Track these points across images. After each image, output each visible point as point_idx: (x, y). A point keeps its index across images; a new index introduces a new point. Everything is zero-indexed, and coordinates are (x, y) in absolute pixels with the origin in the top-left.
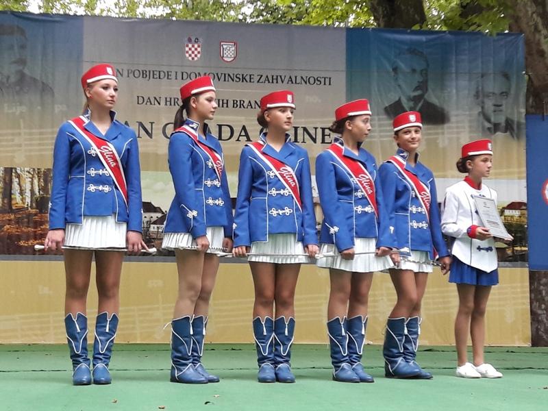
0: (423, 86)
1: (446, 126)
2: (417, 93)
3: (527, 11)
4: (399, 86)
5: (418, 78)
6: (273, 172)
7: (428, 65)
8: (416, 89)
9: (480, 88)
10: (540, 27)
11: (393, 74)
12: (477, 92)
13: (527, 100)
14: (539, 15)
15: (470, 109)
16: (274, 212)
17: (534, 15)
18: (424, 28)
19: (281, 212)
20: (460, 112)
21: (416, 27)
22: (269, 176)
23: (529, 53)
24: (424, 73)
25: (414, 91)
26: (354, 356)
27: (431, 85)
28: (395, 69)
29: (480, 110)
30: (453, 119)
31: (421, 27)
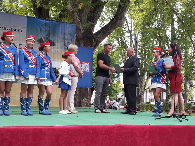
0: (48, 35)
1: (54, 46)
2: (47, 37)
3: (77, 18)
4: (42, 34)
5: (47, 33)
6: (6, 54)
7: (50, 30)
8: (47, 36)
9: (64, 37)
10: (80, 23)
11: (40, 31)
12: (63, 38)
13: (76, 42)
14: (80, 19)
15: (61, 43)
16: (6, 66)
17: (78, 19)
18: (49, 19)
19: (8, 66)
20: (58, 43)
21: (47, 19)
22: (5, 55)
23: (77, 29)
24: (49, 31)
25: (46, 36)
26: (28, 108)
27: (51, 35)
28: (41, 30)
29: (64, 43)
30: (56, 45)
31: (48, 19)
